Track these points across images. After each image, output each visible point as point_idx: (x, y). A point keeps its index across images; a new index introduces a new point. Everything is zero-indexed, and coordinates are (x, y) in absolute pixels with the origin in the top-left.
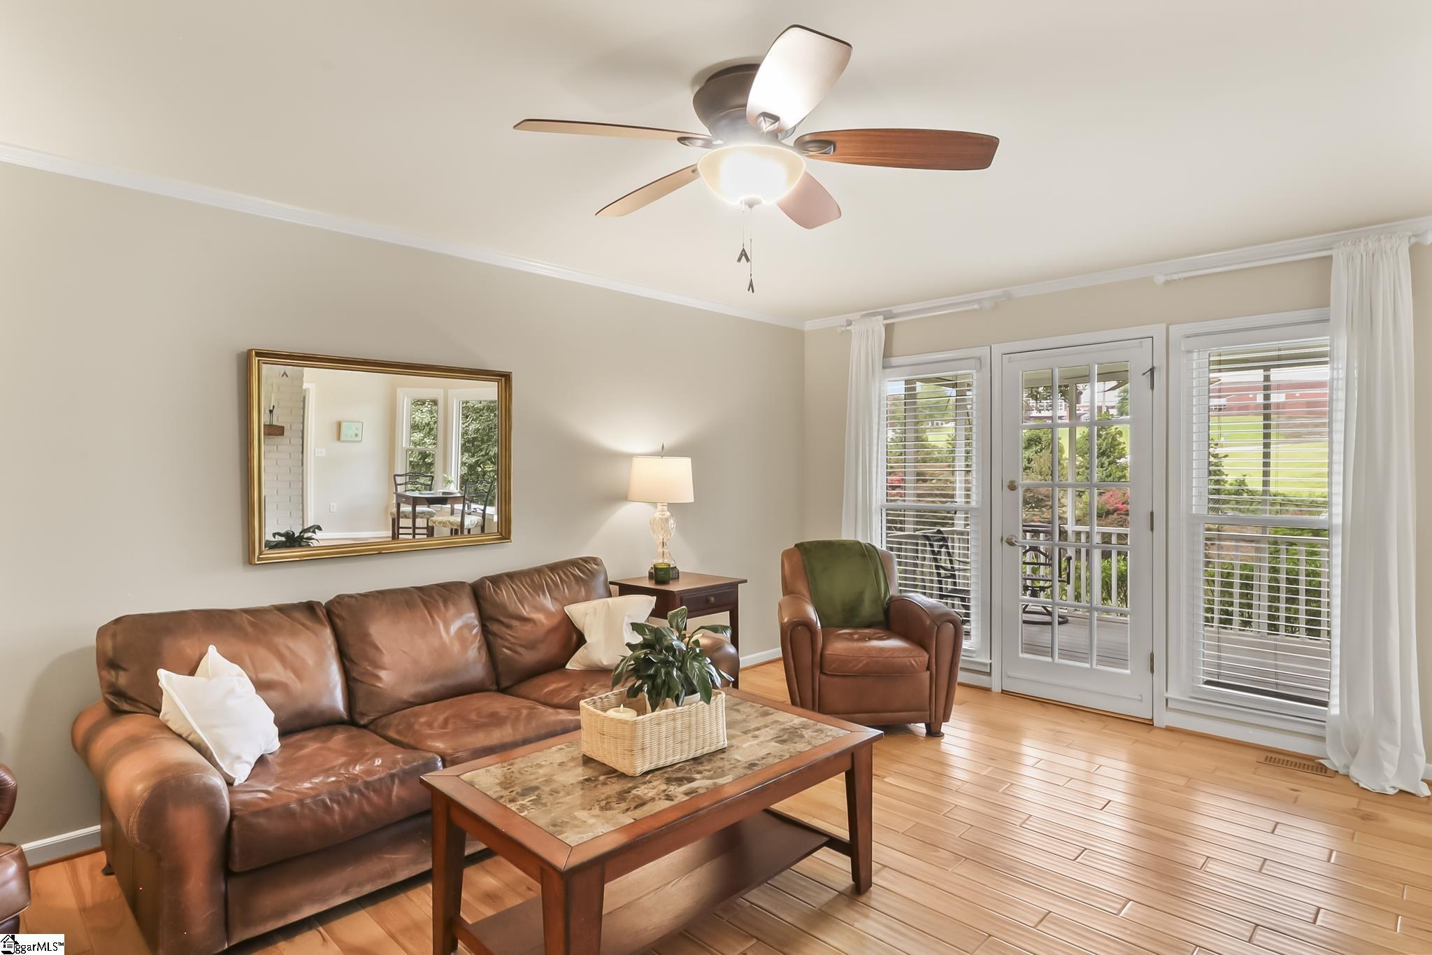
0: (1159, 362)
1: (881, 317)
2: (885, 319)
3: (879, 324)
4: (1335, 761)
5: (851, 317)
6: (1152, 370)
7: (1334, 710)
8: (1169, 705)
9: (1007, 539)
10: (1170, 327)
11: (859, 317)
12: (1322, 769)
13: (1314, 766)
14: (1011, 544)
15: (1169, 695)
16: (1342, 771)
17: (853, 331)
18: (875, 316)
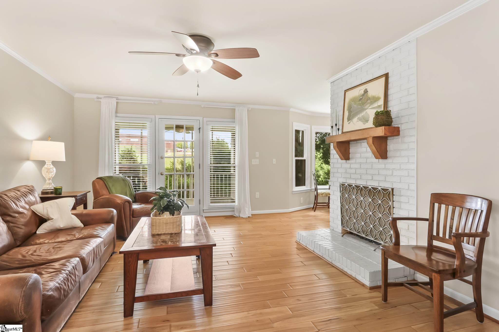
0: (201, 127)
1: (115, 99)
2: (117, 100)
3: (114, 101)
4: (237, 214)
5: (100, 96)
6: (200, 128)
7: (236, 203)
8: (204, 211)
9: (161, 173)
10: (204, 118)
11: (103, 97)
12: (235, 217)
13: (232, 217)
14: (162, 174)
15: (204, 209)
16: (238, 216)
17: (102, 101)
18: (112, 98)
